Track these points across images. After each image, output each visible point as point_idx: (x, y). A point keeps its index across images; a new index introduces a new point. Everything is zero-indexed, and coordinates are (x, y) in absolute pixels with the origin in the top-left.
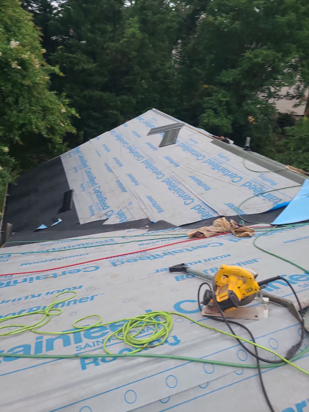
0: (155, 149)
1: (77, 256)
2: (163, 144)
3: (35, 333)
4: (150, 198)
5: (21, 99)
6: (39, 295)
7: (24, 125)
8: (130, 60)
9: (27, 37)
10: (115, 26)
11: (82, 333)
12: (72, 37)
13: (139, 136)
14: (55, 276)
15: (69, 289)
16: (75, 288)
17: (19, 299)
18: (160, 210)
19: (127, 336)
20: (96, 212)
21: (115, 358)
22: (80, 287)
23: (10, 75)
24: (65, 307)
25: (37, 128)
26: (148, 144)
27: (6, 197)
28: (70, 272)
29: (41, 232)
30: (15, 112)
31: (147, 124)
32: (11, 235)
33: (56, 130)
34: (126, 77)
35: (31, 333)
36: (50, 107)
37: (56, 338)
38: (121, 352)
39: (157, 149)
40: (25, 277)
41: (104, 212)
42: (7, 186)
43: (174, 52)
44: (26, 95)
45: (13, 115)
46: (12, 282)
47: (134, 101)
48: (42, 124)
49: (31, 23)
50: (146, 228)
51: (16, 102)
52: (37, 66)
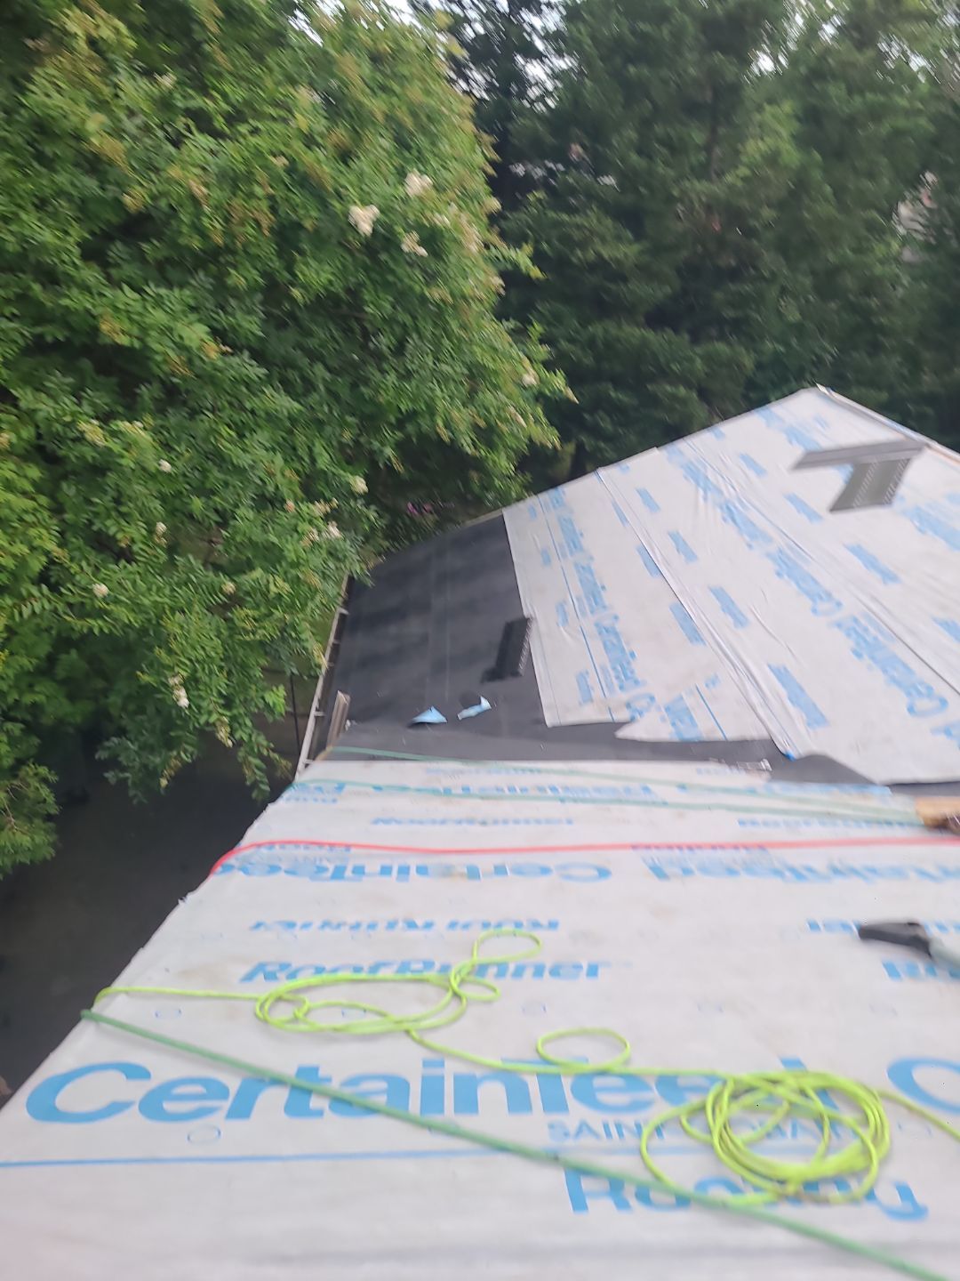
0: (813, 516)
1: (538, 822)
2: (843, 503)
3: (421, 1043)
4: (782, 674)
5: (412, 341)
6: (429, 925)
7: (413, 415)
8: (750, 233)
9: (452, 164)
10: (713, 131)
11: (567, 1083)
12: (577, 166)
13: (760, 471)
14: (473, 873)
15: (518, 925)
16: (536, 925)
17: (372, 926)
18: (816, 718)
19: (725, 1135)
20: (597, 693)
21: (682, 1201)
22: (553, 925)
23: (393, 272)
24: (508, 980)
25: (447, 426)
26: (793, 499)
27: (337, 616)
28: (519, 871)
29: (429, 731)
30: (392, 378)
31: (793, 434)
32: (342, 727)
33: (501, 436)
34: (732, 287)
35: (406, 1041)
36: (491, 365)
37: (484, 1078)
38: (702, 1186)
39: (819, 517)
40: (387, 862)
41: (624, 697)
42: (344, 586)
43: (904, 210)
44: (428, 329)
45: (386, 386)
46: (350, 868)
47: (748, 361)
48: (463, 417)
49: (469, 126)
50: (760, 770)
51: (399, 350)
52: (474, 248)
